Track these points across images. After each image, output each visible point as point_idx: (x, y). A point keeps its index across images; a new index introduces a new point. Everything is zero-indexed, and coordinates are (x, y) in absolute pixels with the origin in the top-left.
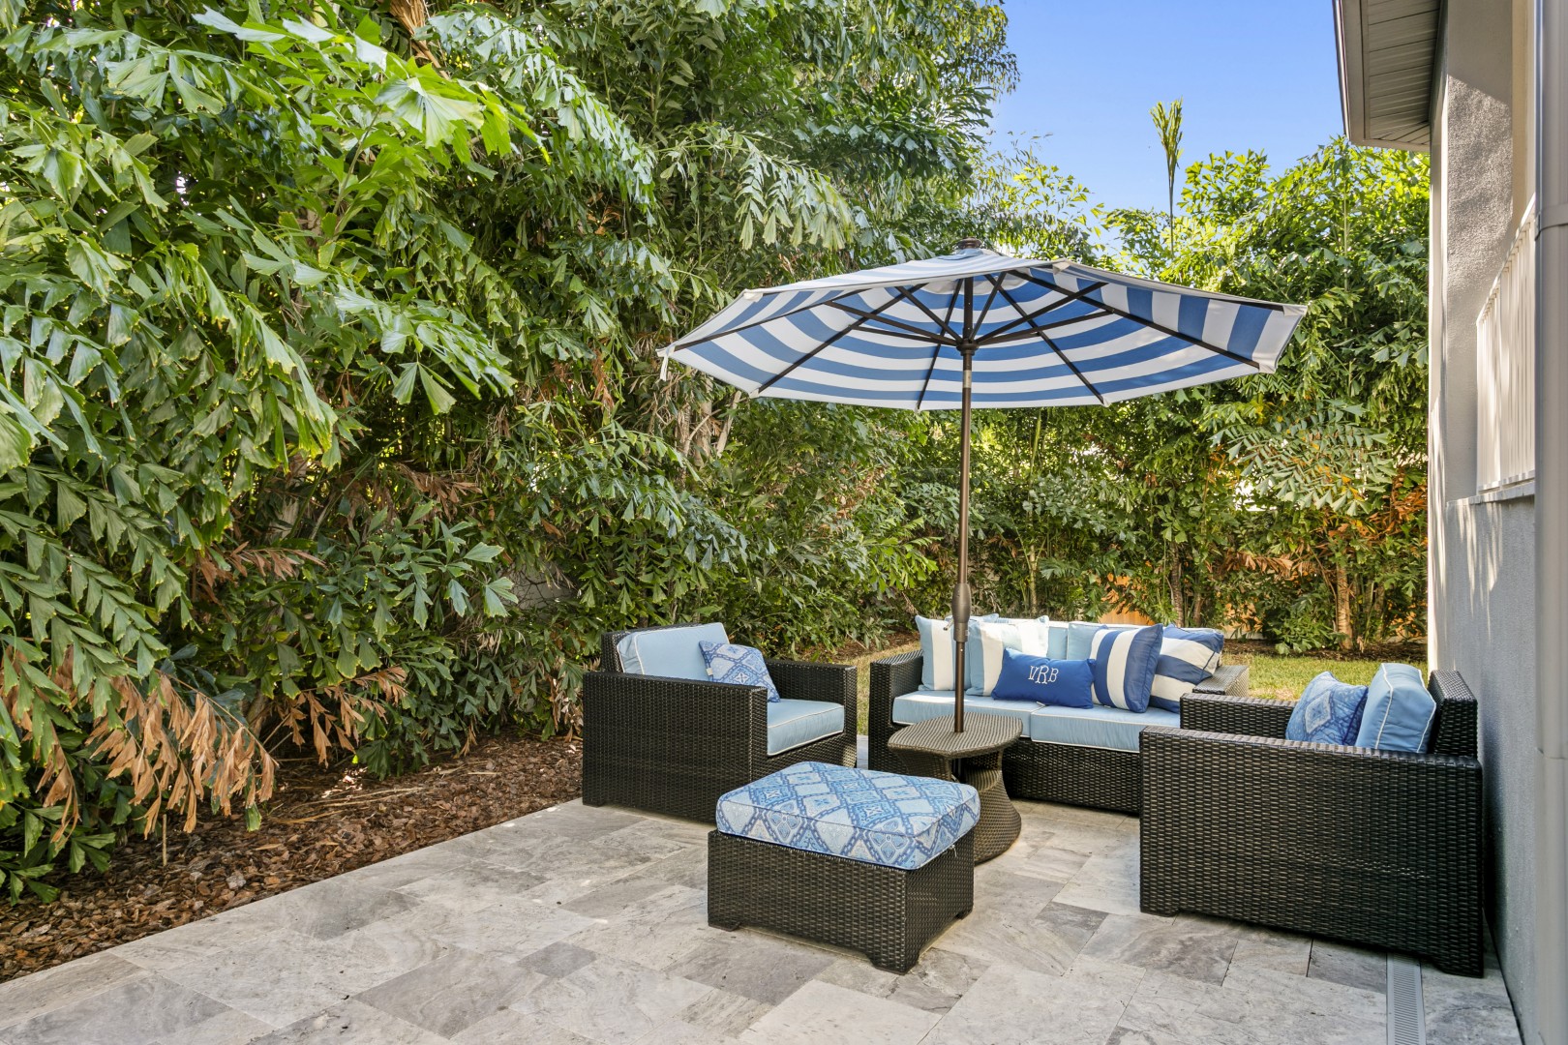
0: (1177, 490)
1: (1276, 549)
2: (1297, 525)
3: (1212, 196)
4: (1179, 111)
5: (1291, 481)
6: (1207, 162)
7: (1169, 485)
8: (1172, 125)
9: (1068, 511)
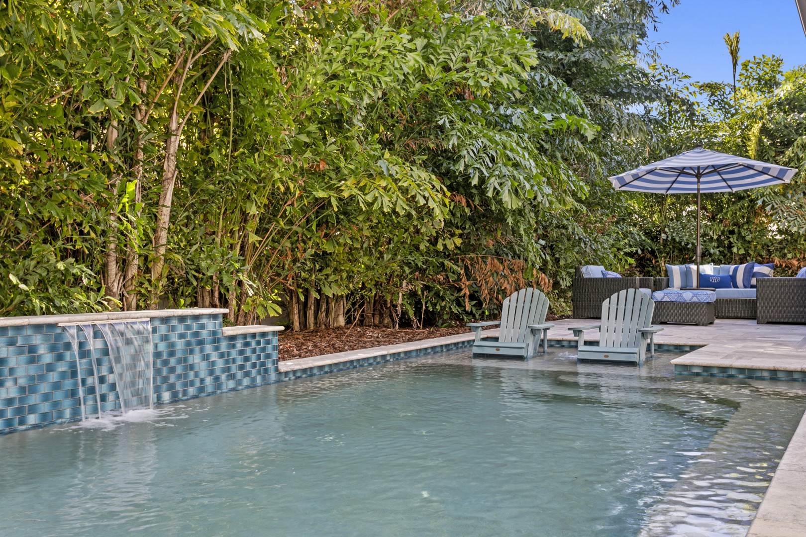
0: (739, 227)
1: (789, 256)
2: (800, 244)
3: (755, 77)
4: (738, 38)
5: (796, 222)
6: (752, 60)
7: (735, 225)
8: (734, 44)
9: (685, 239)
